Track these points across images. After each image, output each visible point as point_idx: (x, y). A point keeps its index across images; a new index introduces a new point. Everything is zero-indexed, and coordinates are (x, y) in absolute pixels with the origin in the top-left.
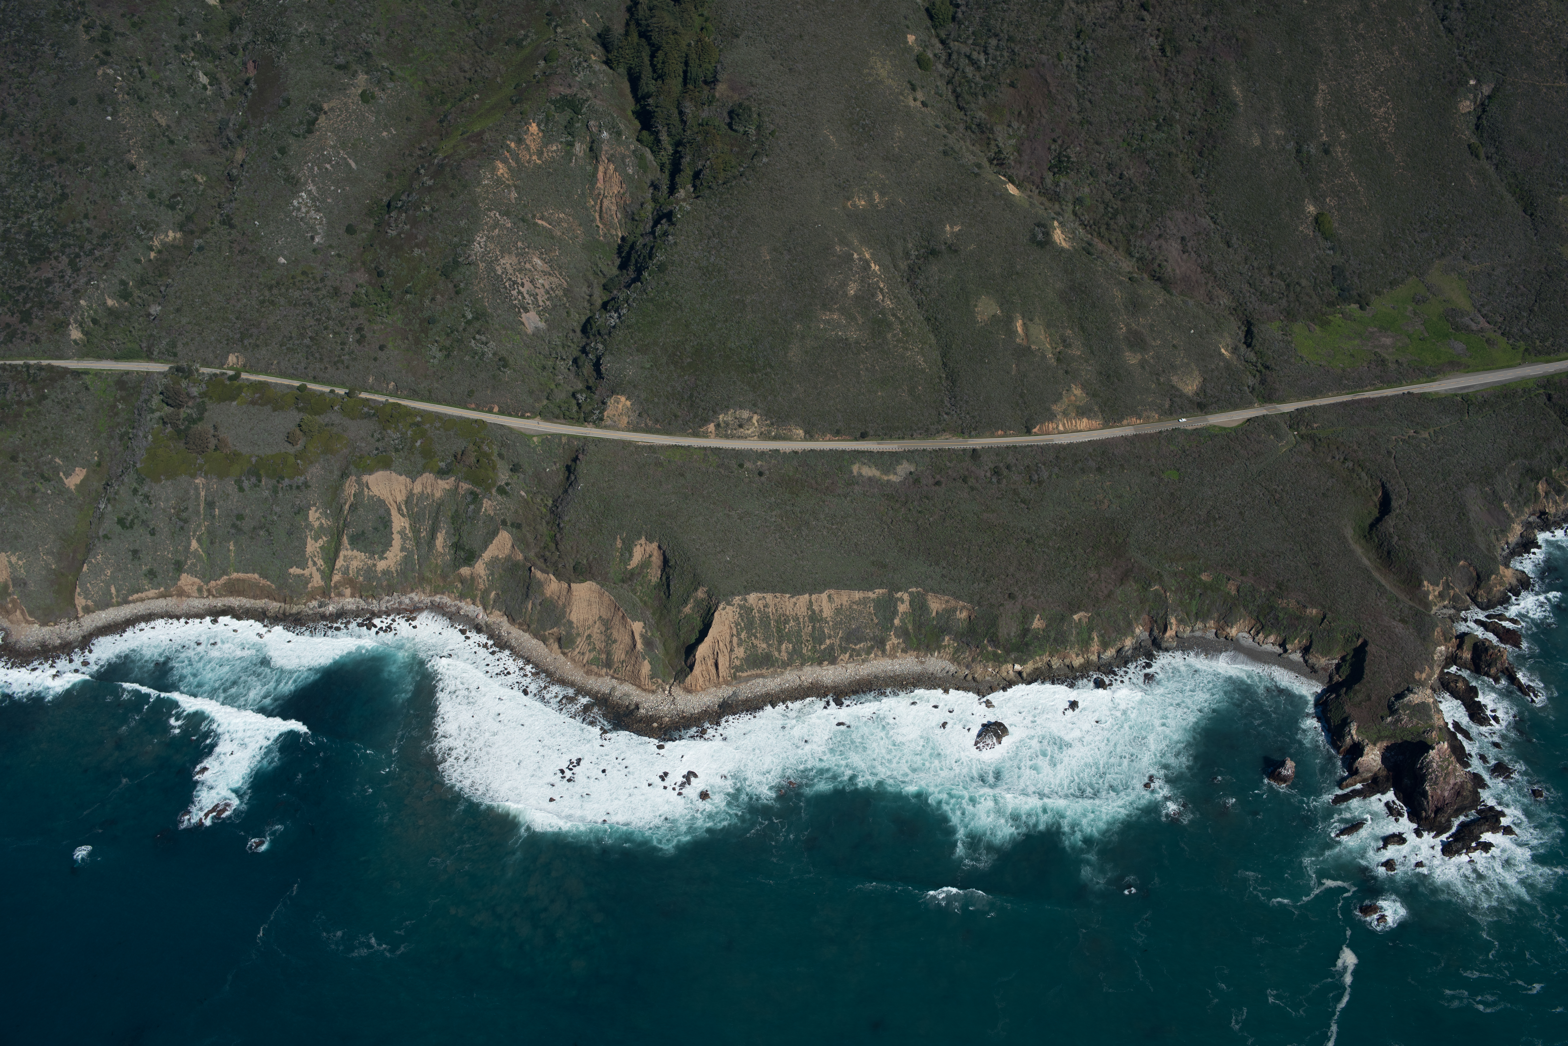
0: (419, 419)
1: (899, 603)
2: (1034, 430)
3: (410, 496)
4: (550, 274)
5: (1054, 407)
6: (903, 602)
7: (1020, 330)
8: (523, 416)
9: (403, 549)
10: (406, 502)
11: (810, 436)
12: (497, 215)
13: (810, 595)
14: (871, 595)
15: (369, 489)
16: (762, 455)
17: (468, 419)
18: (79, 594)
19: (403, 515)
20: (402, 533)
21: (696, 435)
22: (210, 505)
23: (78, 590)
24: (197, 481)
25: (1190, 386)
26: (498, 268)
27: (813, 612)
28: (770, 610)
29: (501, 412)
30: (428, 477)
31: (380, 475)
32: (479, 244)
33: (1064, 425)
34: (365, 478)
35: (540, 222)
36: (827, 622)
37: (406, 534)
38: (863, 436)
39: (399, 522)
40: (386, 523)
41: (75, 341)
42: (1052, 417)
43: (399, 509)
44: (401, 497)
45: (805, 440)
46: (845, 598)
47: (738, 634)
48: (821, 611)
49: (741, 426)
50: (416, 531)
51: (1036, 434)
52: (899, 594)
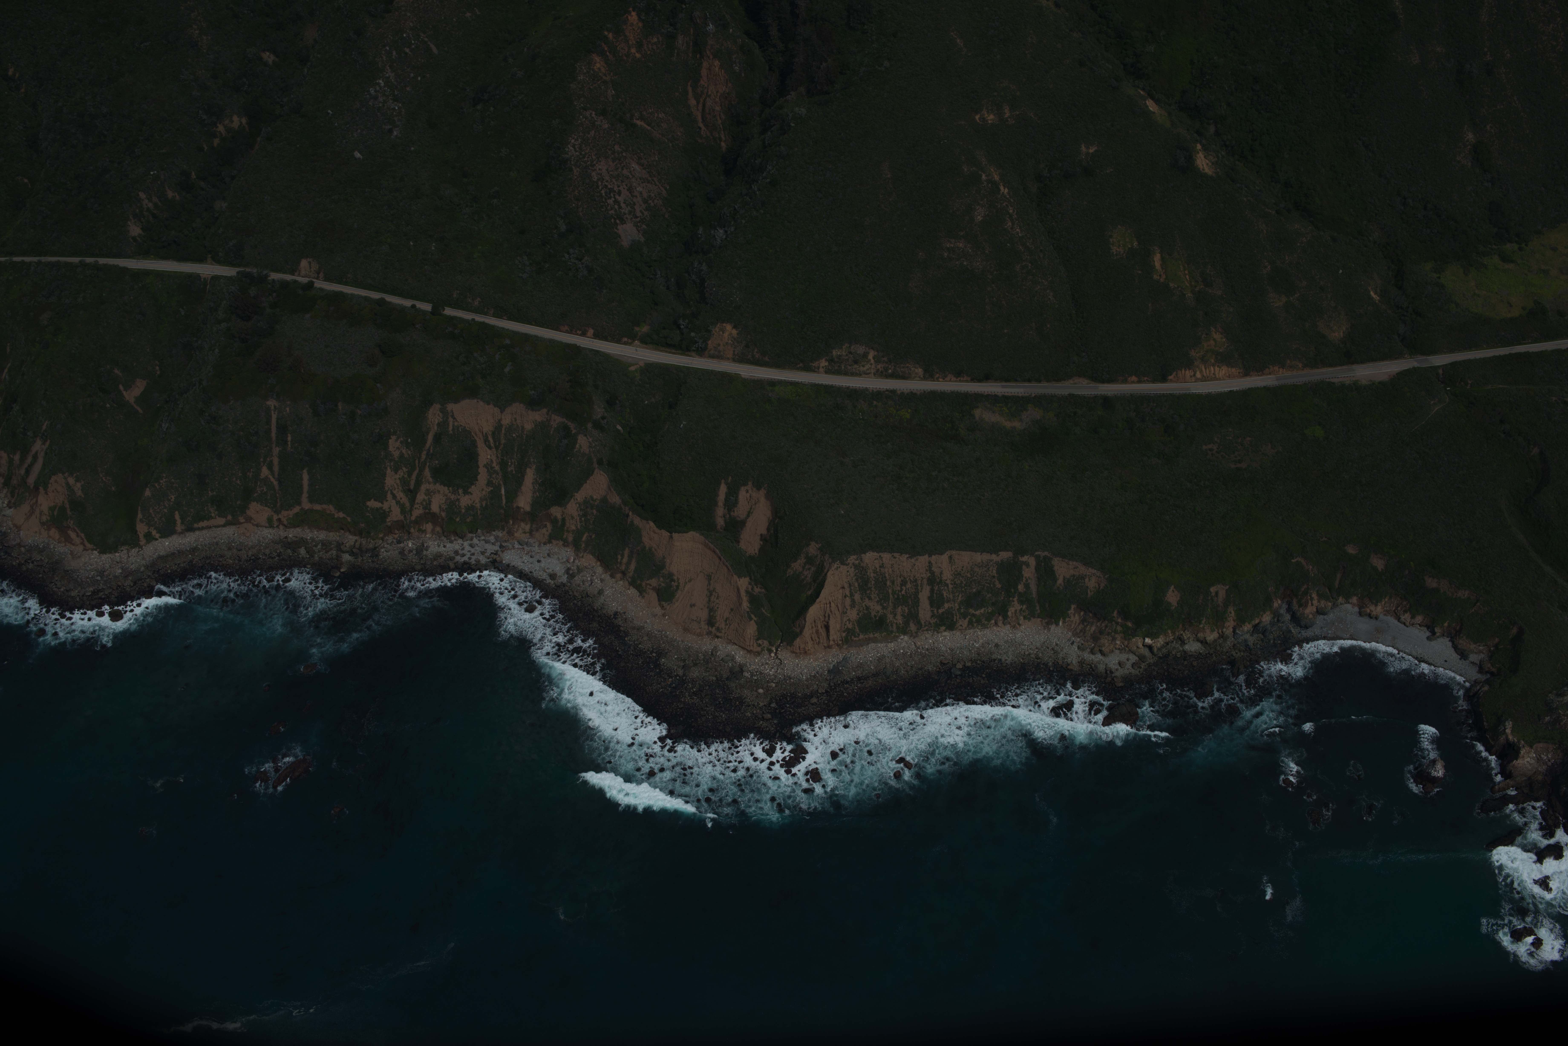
0: (508, 342)
1: (1024, 567)
2: (1171, 377)
3: (498, 427)
4: (648, 182)
5: (1193, 353)
6: (1028, 565)
7: (1157, 264)
8: (618, 342)
9: (489, 483)
10: (493, 433)
11: (929, 375)
12: (594, 116)
13: (930, 556)
14: (994, 557)
15: (454, 418)
16: (878, 395)
17: (561, 343)
18: (142, 521)
19: (490, 448)
20: (489, 466)
21: (807, 369)
22: (282, 429)
23: (140, 516)
24: (268, 403)
25: (1337, 332)
26: (594, 174)
27: (933, 573)
28: (886, 570)
29: (596, 336)
30: (518, 408)
31: (466, 403)
32: (574, 146)
33: (1201, 372)
34: (450, 407)
35: (639, 123)
36: (947, 585)
37: (492, 468)
38: (987, 378)
39: (485, 455)
40: (471, 456)
41: (134, 238)
42: (1189, 364)
43: (486, 441)
44: (488, 428)
45: (924, 378)
46: (966, 559)
47: (852, 595)
48: (941, 573)
49: (856, 362)
50: (503, 465)
51: (1171, 381)
52: (1025, 559)
